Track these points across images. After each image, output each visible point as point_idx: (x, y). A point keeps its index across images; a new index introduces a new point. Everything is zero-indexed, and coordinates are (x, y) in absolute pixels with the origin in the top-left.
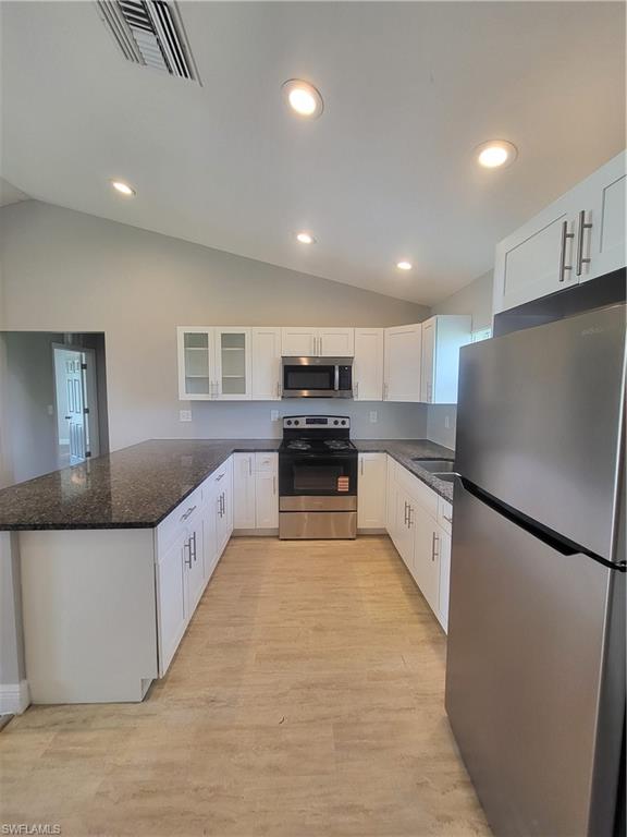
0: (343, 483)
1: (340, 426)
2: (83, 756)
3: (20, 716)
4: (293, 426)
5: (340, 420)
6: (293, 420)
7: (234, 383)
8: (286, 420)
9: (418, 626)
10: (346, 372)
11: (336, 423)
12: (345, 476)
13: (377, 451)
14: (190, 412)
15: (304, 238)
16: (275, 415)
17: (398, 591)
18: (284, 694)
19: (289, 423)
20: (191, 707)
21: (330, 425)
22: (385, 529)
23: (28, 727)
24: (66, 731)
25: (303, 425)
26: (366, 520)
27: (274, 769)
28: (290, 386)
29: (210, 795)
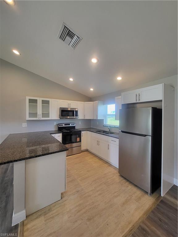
0: (78, 139)
1: (73, 125)
2: (58, 215)
3: (26, 220)
4: (61, 126)
5: (73, 124)
6: (61, 124)
7: (46, 114)
8: (59, 125)
9: (105, 164)
10: (77, 112)
11: (72, 125)
12: (78, 137)
13: (85, 131)
14: (26, 124)
15: (71, 79)
16: (55, 123)
17: (97, 160)
18: (91, 184)
19: (60, 125)
20: (74, 194)
21: (71, 125)
22: (87, 149)
23: (32, 220)
24: (45, 215)
25: (64, 126)
26: (83, 148)
27: (100, 194)
28: (63, 115)
29: (92, 204)
